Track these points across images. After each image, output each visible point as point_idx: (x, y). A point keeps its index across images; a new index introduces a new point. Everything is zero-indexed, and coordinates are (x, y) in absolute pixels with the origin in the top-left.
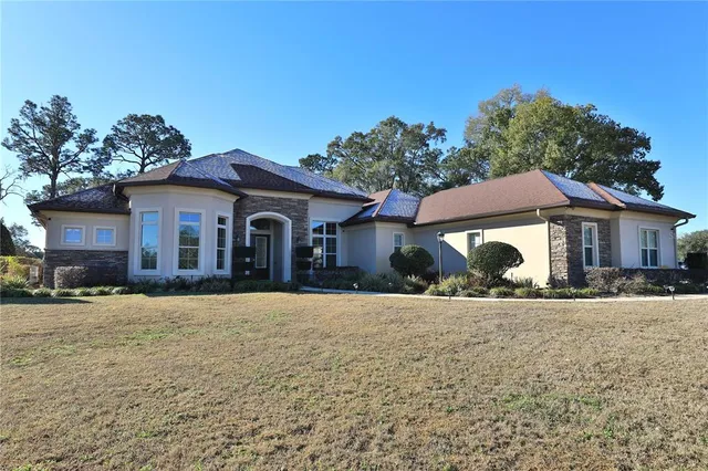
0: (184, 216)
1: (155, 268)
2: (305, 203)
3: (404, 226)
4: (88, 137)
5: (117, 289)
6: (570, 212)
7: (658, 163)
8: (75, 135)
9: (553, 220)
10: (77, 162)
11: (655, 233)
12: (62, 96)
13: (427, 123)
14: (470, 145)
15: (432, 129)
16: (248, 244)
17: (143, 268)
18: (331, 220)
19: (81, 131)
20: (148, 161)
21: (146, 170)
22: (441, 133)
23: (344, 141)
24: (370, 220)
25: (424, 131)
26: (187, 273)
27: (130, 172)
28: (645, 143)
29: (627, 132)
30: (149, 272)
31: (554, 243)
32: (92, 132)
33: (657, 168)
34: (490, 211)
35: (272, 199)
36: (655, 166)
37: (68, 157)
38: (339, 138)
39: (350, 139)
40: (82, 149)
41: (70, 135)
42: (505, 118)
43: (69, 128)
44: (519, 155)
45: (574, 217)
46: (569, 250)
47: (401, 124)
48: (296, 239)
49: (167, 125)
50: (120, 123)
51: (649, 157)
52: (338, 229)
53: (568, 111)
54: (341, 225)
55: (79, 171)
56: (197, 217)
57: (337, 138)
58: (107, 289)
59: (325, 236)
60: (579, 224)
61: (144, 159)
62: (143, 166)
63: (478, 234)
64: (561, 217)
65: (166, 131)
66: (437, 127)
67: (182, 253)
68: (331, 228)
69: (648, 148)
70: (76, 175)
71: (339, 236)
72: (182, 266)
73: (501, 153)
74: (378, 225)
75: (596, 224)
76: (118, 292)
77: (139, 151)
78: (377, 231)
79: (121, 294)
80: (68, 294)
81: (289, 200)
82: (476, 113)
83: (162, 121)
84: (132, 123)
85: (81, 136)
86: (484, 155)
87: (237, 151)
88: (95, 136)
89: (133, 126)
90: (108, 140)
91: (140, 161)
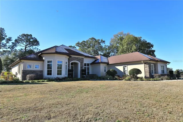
0: (59, 62)
1: (51, 75)
2: (83, 59)
3: (106, 64)
4: (9, 39)
5: (46, 80)
6: (150, 62)
7: (155, 50)
8: (5, 39)
9: (145, 63)
10: (6, 46)
11: (163, 66)
12: (2, 28)
13: (100, 39)
14: (111, 45)
15: (102, 41)
16: (70, 69)
17: (48, 75)
18: (88, 63)
19: (7, 37)
20: (27, 46)
21: (27, 49)
22: (104, 42)
23: (80, 43)
24: (99, 63)
25: (100, 41)
26: (59, 76)
27: (22, 49)
28: (152, 46)
29: (149, 43)
30: (49, 76)
31: (145, 69)
32: (11, 38)
33: (155, 52)
34: (129, 61)
35: (76, 58)
36: (154, 51)
37: (3, 44)
38: (79, 42)
39: (82, 42)
40: (7, 43)
41: (4, 38)
42: (122, 39)
43: (3, 37)
44: (126, 48)
45: (150, 63)
46: (149, 70)
47: (95, 39)
48: (81, 67)
49: (33, 37)
50: (20, 36)
51: (153, 49)
52: (90, 65)
53: (136, 38)
54: (90, 64)
55: (6, 48)
56: (61, 62)
57: (78, 42)
58: (43, 80)
59: (87, 67)
60: (151, 64)
61: (26, 46)
62: (26, 48)
63: (126, 66)
64: (147, 63)
65: (32, 38)
66: (103, 40)
67: (58, 71)
68: (88, 64)
69: (153, 47)
70: (5, 49)
71: (90, 67)
72: (58, 74)
73: (121, 47)
74: (101, 64)
75: (153, 64)
76: (47, 81)
77: (25, 43)
78: (101, 65)
79: (48, 81)
80: (34, 82)
81: (80, 58)
82: (113, 37)
83: (32, 36)
84: (23, 36)
85: (7, 39)
86: (117, 48)
87: (63, 45)
88: (12, 39)
89: (23, 37)
90: (16, 40)
91: (25, 46)
